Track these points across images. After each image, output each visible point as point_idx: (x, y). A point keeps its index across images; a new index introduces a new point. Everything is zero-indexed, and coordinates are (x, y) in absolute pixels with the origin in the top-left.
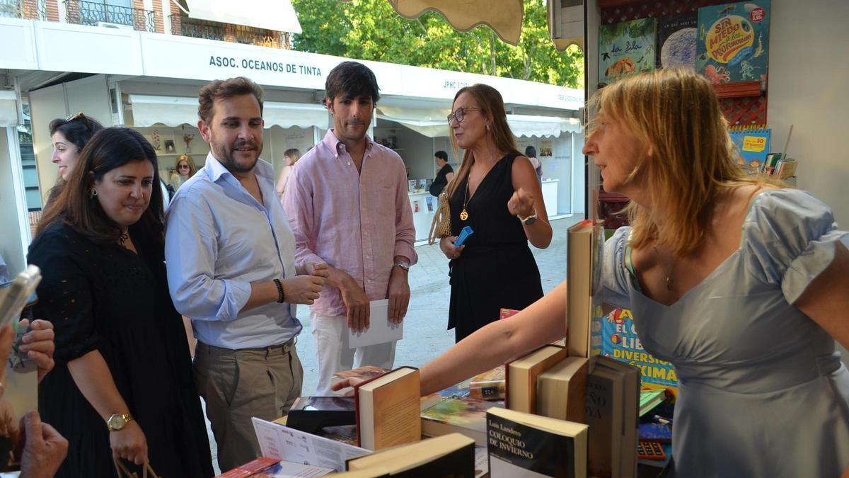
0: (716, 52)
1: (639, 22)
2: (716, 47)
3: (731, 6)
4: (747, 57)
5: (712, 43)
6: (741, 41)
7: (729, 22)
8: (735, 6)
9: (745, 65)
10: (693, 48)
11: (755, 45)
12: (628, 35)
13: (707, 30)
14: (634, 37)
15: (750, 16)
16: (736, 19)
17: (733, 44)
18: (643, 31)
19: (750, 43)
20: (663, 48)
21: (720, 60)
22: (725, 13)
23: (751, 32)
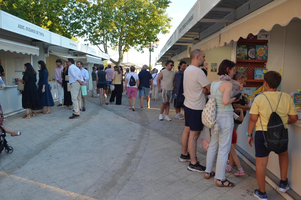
0: (259, 54)
1: (244, 46)
2: (259, 53)
3: (261, 46)
4: (264, 56)
5: (258, 52)
6: (263, 53)
7: (261, 49)
8: (262, 46)
9: (264, 57)
10: (254, 53)
11: (266, 54)
12: (242, 48)
13: (258, 49)
14: (243, 49)
15: (265, 48)
16: (263, 49)
17: (262, 53)
18: (245, 48)
19: (265, 53)
20: (249, 52)
21: (260, 55)
22: (260, 47)
23: (265, 51)
